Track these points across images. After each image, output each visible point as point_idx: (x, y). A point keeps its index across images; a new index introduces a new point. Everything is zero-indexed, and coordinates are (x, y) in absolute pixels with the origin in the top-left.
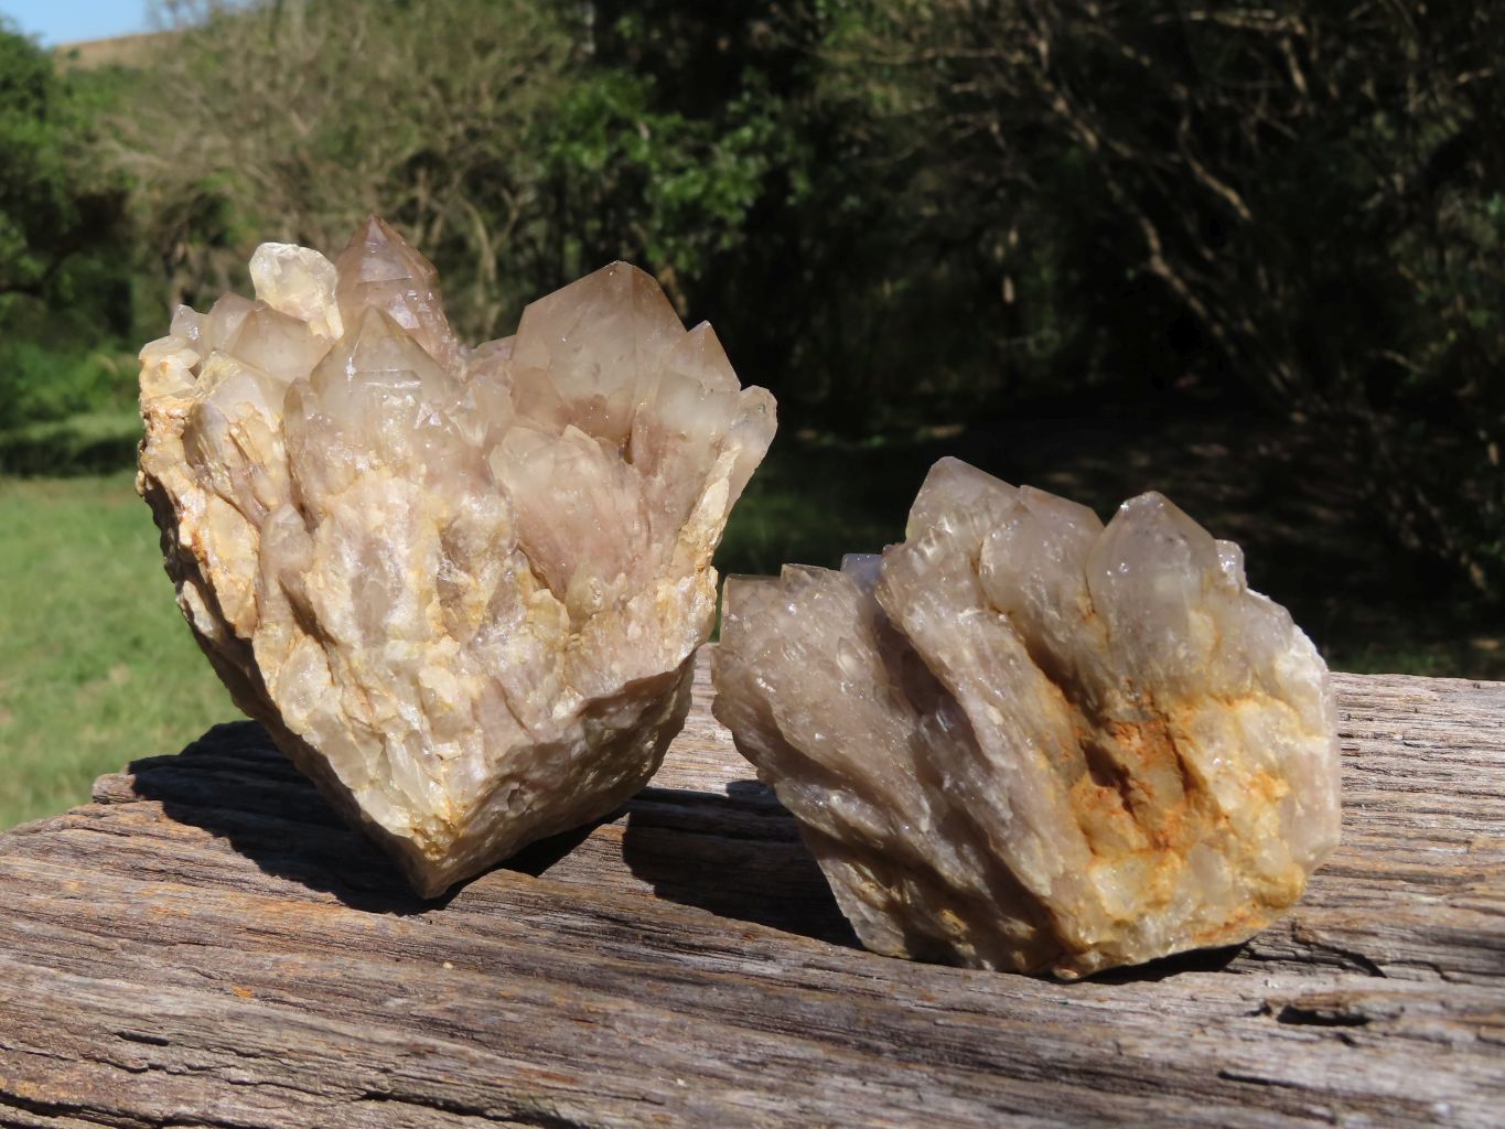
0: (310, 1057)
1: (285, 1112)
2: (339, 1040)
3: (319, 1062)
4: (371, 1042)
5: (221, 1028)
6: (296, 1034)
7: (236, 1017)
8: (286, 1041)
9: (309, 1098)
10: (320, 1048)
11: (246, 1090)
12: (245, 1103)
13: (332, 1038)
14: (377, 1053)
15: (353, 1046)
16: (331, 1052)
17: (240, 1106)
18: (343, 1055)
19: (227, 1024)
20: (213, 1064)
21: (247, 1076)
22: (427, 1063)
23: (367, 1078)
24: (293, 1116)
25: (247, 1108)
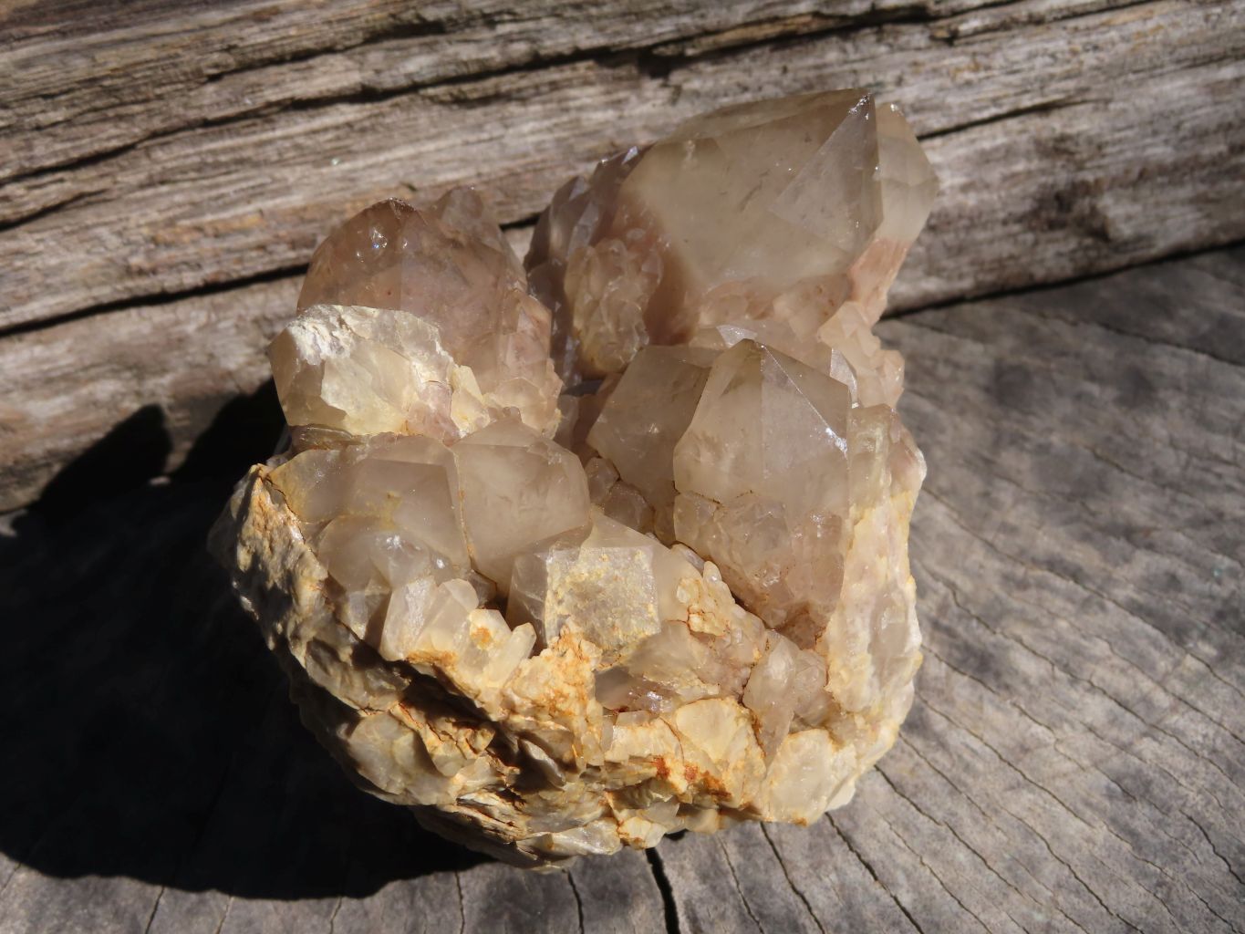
0: (138, 68)
1: (113, 131)
2: (167, 40)
3: (150, 69)
4: (204, 28)
5: (17, 81)
6: (114, 52)
7: (26, 64)
8: (105, 63)
9: (137, 108)
10: (149, 53)
11: (59, 130)
12: (63, 141)
13: (159, 42)
14: (216, 36)
15: (187, 39)
16: (164, 54)
17: (58, 147)
18: (180, 51)
19: (21, 74)
20: (14, 120)
21: (58, 115)
22: (272, 25)
23: (209, 62)
24: (124, 132)
25: (69, 145)
